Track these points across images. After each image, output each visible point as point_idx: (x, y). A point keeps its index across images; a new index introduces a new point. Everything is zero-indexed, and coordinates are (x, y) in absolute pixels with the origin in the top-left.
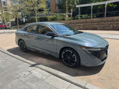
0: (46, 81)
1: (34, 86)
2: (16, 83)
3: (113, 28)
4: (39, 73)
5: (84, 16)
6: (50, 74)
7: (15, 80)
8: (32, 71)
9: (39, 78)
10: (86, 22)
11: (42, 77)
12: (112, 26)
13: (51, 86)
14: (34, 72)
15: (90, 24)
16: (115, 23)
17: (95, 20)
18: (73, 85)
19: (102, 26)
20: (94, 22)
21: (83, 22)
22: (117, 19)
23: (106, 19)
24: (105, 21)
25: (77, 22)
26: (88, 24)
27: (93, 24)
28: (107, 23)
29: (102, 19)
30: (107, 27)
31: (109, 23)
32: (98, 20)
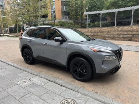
0: (44, 86)
1: (33, 90)
2: (17, 88)
3: (123, 38)
4: (39, 81)
5: (92, 24)
6: (49, 81)
7: (15, 86)
8: (32, 78)
9: (38, 84)
11: (41, 83)
13: (47, 91)
14: (33, 79)
15: (99, 34)
16: (126, 33)
17: (105, 29)
18: (68, 89)
19: (112, 36)
20: (103, 31)
21: (92, 31)
22: (127, 28)
23: (116, 28)
24: (115, 31)
25: (85, 31)
26: (96, 34)
27: (102, 33)
28: (117, 33)
29: (112, 28)
30: (117, 37)
31: (119, 33)
32: (108, 29)
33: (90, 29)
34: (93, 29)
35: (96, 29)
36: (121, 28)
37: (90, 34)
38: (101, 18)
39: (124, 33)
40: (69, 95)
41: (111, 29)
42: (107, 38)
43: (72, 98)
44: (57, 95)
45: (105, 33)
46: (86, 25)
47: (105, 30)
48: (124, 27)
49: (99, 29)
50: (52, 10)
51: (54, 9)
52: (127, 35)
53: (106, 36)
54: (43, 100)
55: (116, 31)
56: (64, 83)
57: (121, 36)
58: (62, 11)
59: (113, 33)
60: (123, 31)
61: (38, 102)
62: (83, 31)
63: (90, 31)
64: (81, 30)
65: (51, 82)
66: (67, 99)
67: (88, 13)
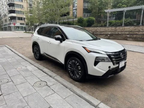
1: (23, 73)
2: (14, 71)
4: (32, 68)
6: (38, 69)
7: (13, 69)
8: (28, 66)
10: (116, 30)
11: (32, 70)
13: (33, 75)
15: (120, 33)
18: (48, 76)
19: (134, 36)
20: (125, 30)
21: (112, 30)
23: (141, 27)
26: (117, 33)
27: (124, 33)
28: (141, 33)
29: (136, 27)
32: (131, 28)
33: (110, 28)
34: (113, 28)
35: (118, 28)
37: (109, 33)
38: (124, 16)
40: (46, 79)
41: (135, 29)
42: (128, 39)
44: (37, 78)
45: (127, 33)
46: (106, 23)
47: (128, 29)
49: (121, 28)
50: (74, 8)
51: (76, 7)
53: (128, 36)
54: (26, 79)
55: (141, 30)
56: (48, 71)
58: (83, 9)
62: (102, 30)
63: (110, 30)
64: (100, 29)
66: (42, 81)
67: (109, 11)
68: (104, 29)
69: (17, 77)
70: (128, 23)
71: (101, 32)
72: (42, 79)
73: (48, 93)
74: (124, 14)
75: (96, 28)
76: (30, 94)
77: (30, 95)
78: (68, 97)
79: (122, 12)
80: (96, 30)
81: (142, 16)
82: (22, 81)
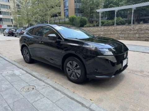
0: (20, 76)
1: (10, 78)
3: (139, 37)
4: (19, 72)
9: (17, 75)
10: (108, 29)
11: (19, 74)
12: (139, 36)
13: (20, 79)
14: (16, 71)
15: (112, 33)
16: (143, 32)
17: (119, 27)
18: (37, 79)
19: (126, 35)
20: (117, 30)
21: (105, 30)
22: (145, 27)
23: (132, 26)
24: (131, 30)
25: (97, 30)
26: (109, 33)
27: (116, 32)
28: (133, 32)
29: (128, 27)
30: (132, 36)
31: (135, 32)
32: (123, 28)
33: (103, 28)
34: (106, 28)
35: (110, 28)
36: (137, 26)
37: (102, 33)
38: (116, 15)
39: (141, 32)
40: (34, 83)
41: (126, 28)
42: (120, 38)
43: (35, 86)
44: (25, 83)
45: (120, 32)
46: (99, 23)
47: (120, 29)
48: (142, 26)
49: (113, 28)
50: (65, 9)
51: (68, 7)
52: (144, 34)
53: (120, 35)
54: (12, 85)
56: (37, 75)
57: (137, 35)
58: (75, 9)
59: (128, 32)
60: (140, 30)
61: (7, 86)
62: (95, 30)
63: (103, 30)
64: (93, 29)
65: (28, 74)
66: (30, 85)
67: (101, 10)
68: (97, 29)
69: (1, 83)
70: (120, 22)
71: (93, 32)
72: (30, 83)
73: (37, 97)
74: (116, 14)
75: (88, 29)
76: (16, 100)
77: (17, 102)
78: (59, 100)
79: (113, 12)
80: (88, 31)
81: (133, 15)
82: (8, 87)
